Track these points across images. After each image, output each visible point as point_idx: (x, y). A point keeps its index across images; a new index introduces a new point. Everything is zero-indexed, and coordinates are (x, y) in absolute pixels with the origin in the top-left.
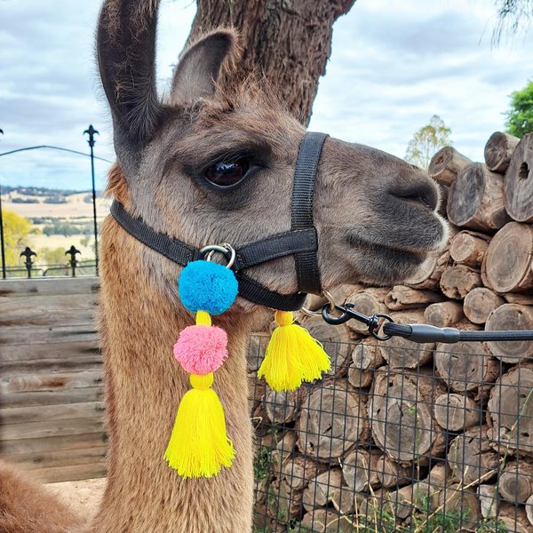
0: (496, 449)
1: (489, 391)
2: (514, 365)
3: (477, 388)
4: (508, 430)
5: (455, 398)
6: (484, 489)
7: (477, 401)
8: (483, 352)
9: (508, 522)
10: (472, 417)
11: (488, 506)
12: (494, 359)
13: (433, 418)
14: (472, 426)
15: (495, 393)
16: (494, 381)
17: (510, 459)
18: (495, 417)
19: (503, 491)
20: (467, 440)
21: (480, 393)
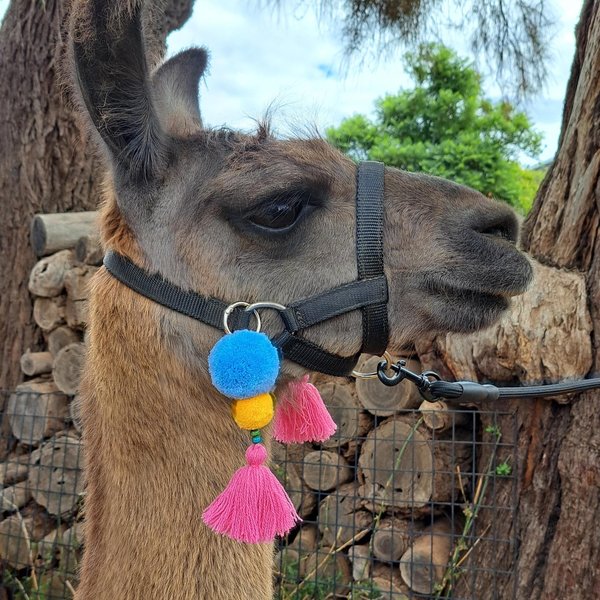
0: (369, 507)
1: (360, 447)
2: (386, 418)
3: (347, 444)
4: (381, 487)
5: (325, 455)
6: (358, 550)
7: (346, 458)
8: (354, 406)
9: (382, 583)
10: (343, 474)
11: (360, 567)
12: (366, 412)
13: (302, 479)
14: (342, 484)
15: (369, 447)
16: (365, 435)
17: (384, 516)
18: (367, 473)
19: (377, 551)
20: (340, 499)
21: (350, 449)
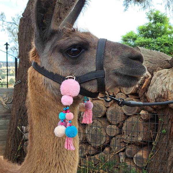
0: (125, 141)
1: (123, 124)
2: (130, 116)
3: (119, 123)
4: (129, 136)
5: (113, 126)
6: (121, 154)
7: (119, 127)
8: (121, 112)
9: (128, 163)
10: (118, 132)
11: (122, 158)
12: (125, 114)
13: (106, 133)
14: (117, 135)
15: (125, 124)
16: (124, 121)
17: (129, 144)
18: (125, 132)
19: (127, 154)
20: (116, 139)
21: (120, 125)
